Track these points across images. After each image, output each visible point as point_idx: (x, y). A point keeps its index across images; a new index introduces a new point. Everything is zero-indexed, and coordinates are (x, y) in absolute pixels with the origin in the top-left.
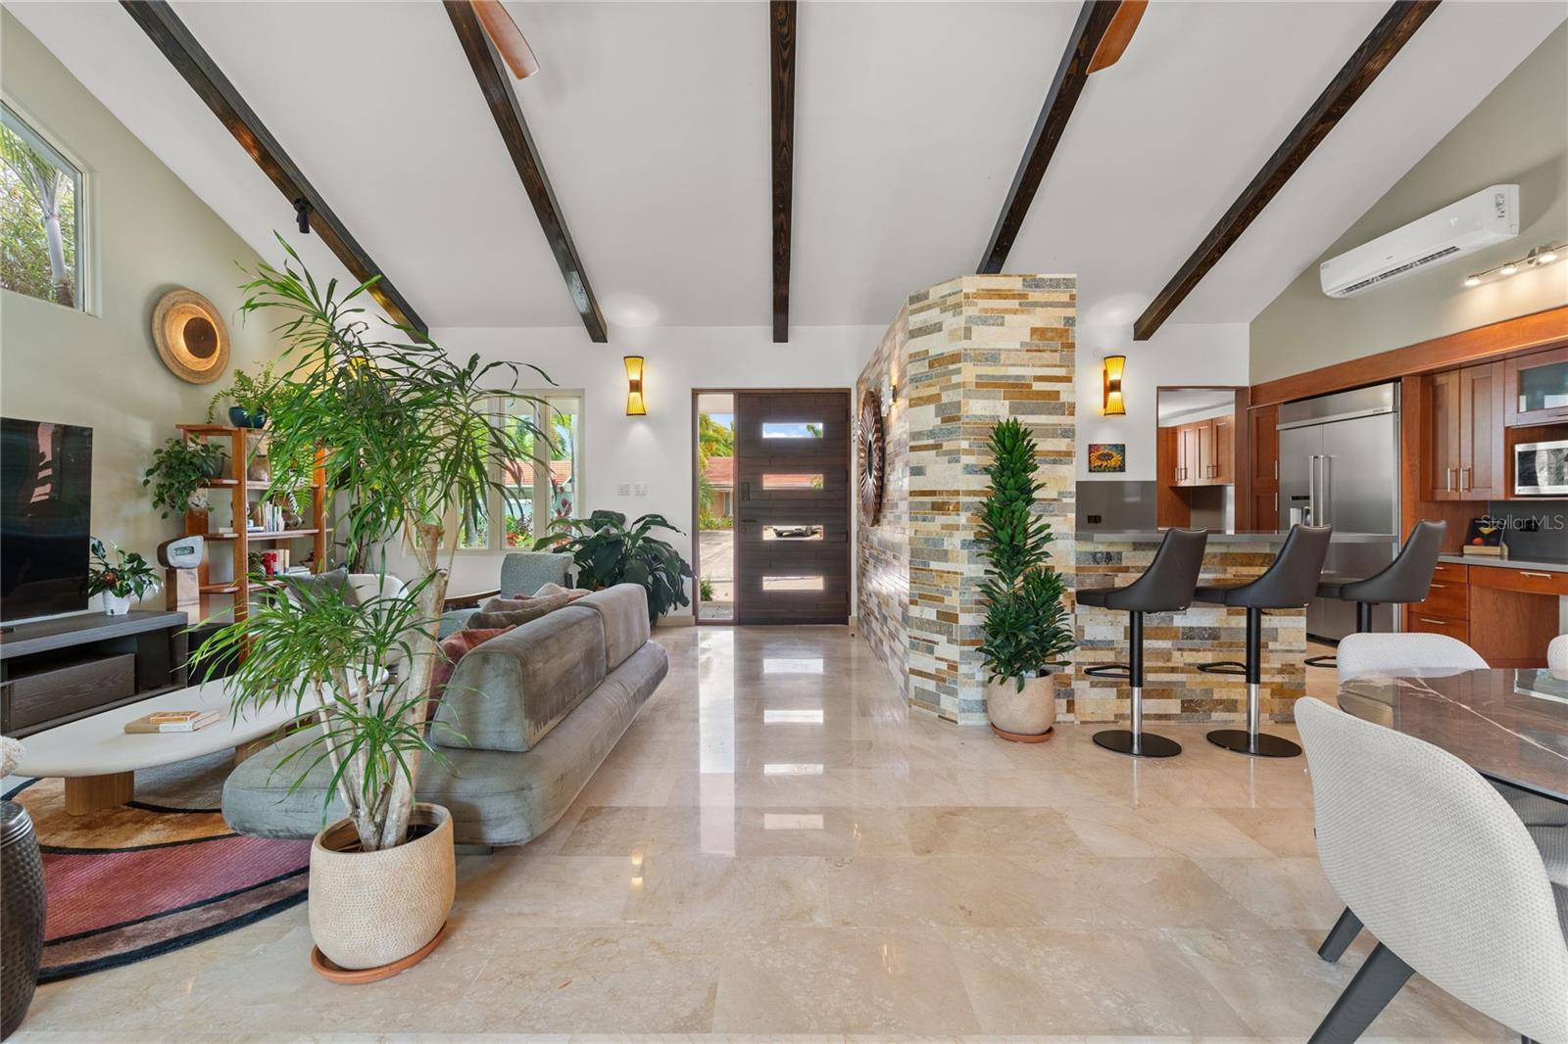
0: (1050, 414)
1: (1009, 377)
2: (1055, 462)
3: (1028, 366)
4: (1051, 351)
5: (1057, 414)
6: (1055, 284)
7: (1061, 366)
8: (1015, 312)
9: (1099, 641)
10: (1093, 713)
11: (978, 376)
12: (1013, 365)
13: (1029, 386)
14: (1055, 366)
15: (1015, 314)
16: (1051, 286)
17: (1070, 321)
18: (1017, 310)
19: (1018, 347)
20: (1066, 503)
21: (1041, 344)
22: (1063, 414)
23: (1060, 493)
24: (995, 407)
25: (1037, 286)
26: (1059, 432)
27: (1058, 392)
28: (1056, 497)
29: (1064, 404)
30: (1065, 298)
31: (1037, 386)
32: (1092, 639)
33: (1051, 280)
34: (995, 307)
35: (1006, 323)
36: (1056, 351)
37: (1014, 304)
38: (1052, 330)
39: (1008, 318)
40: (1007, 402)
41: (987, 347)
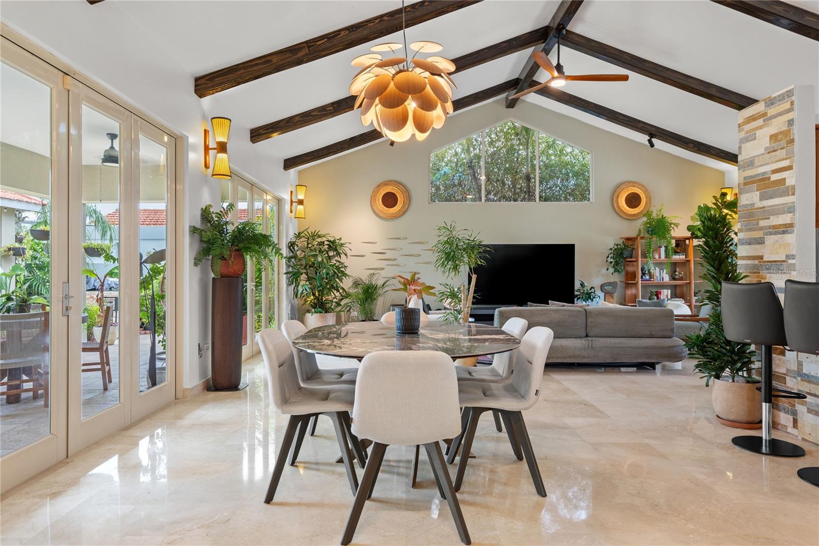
0: (781, 196)
1: (758, 175)
2: (784, 232)
3: (768, 164)
4: (781, 149)
5: (785, 196)
6: (782, 98)
7: (786, 159)
8: (761, 127)
9: (812, 376)
10: (810, 434)
11: (745, 178)
12: (761, 166)
13: (769, 178)
14: (783, 159)
15: (761, 129)
16: (780, 100)
17: (791, 122)
18: (762, 126)
19: (763, 152)
20: (791, 264)
21: (776, 145)
22: (788, 195)
23: (787, 256)
24: (752, 197)
25: (772, 104)
26: (786, 209)
27: (785, 179)
28: (785, 259)
29: (789, 186)
30: (787, 106)
31: (774, 177)
32: (808, 373)
33: (779, 96)
34: (752, 128)
35: (757, 138)
36: (783, 148)
37: (760, 122)
38: (781, 133)
39: (758, 133)
40: (758, 193)
41: (748, 157)
